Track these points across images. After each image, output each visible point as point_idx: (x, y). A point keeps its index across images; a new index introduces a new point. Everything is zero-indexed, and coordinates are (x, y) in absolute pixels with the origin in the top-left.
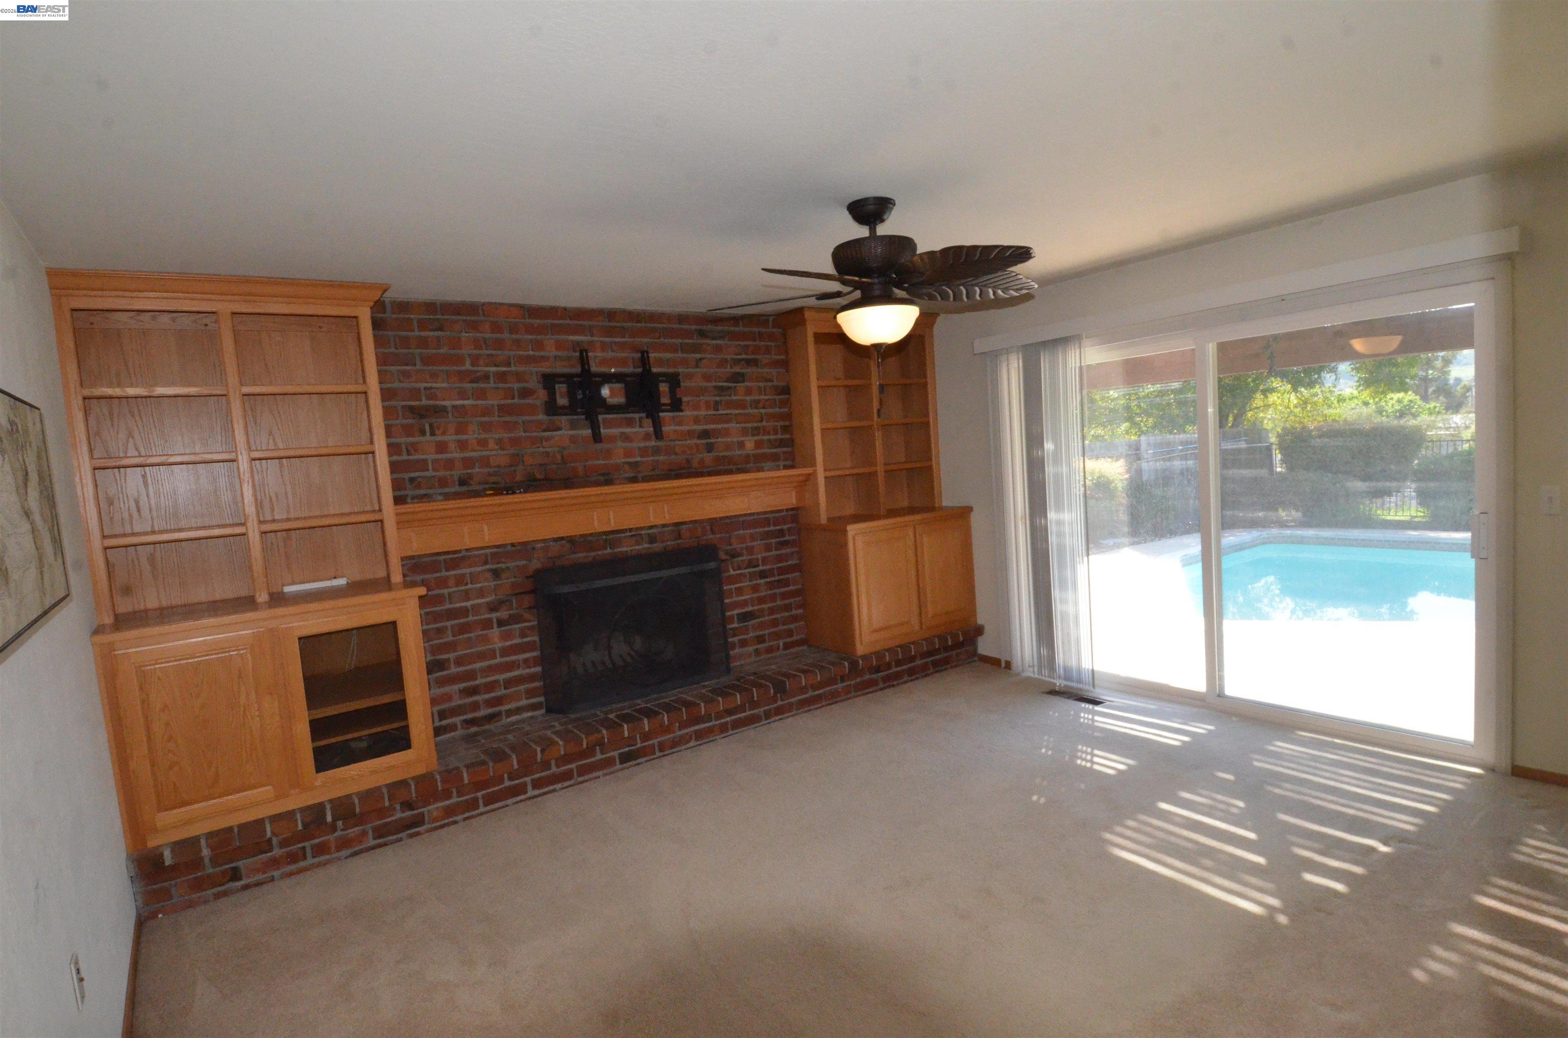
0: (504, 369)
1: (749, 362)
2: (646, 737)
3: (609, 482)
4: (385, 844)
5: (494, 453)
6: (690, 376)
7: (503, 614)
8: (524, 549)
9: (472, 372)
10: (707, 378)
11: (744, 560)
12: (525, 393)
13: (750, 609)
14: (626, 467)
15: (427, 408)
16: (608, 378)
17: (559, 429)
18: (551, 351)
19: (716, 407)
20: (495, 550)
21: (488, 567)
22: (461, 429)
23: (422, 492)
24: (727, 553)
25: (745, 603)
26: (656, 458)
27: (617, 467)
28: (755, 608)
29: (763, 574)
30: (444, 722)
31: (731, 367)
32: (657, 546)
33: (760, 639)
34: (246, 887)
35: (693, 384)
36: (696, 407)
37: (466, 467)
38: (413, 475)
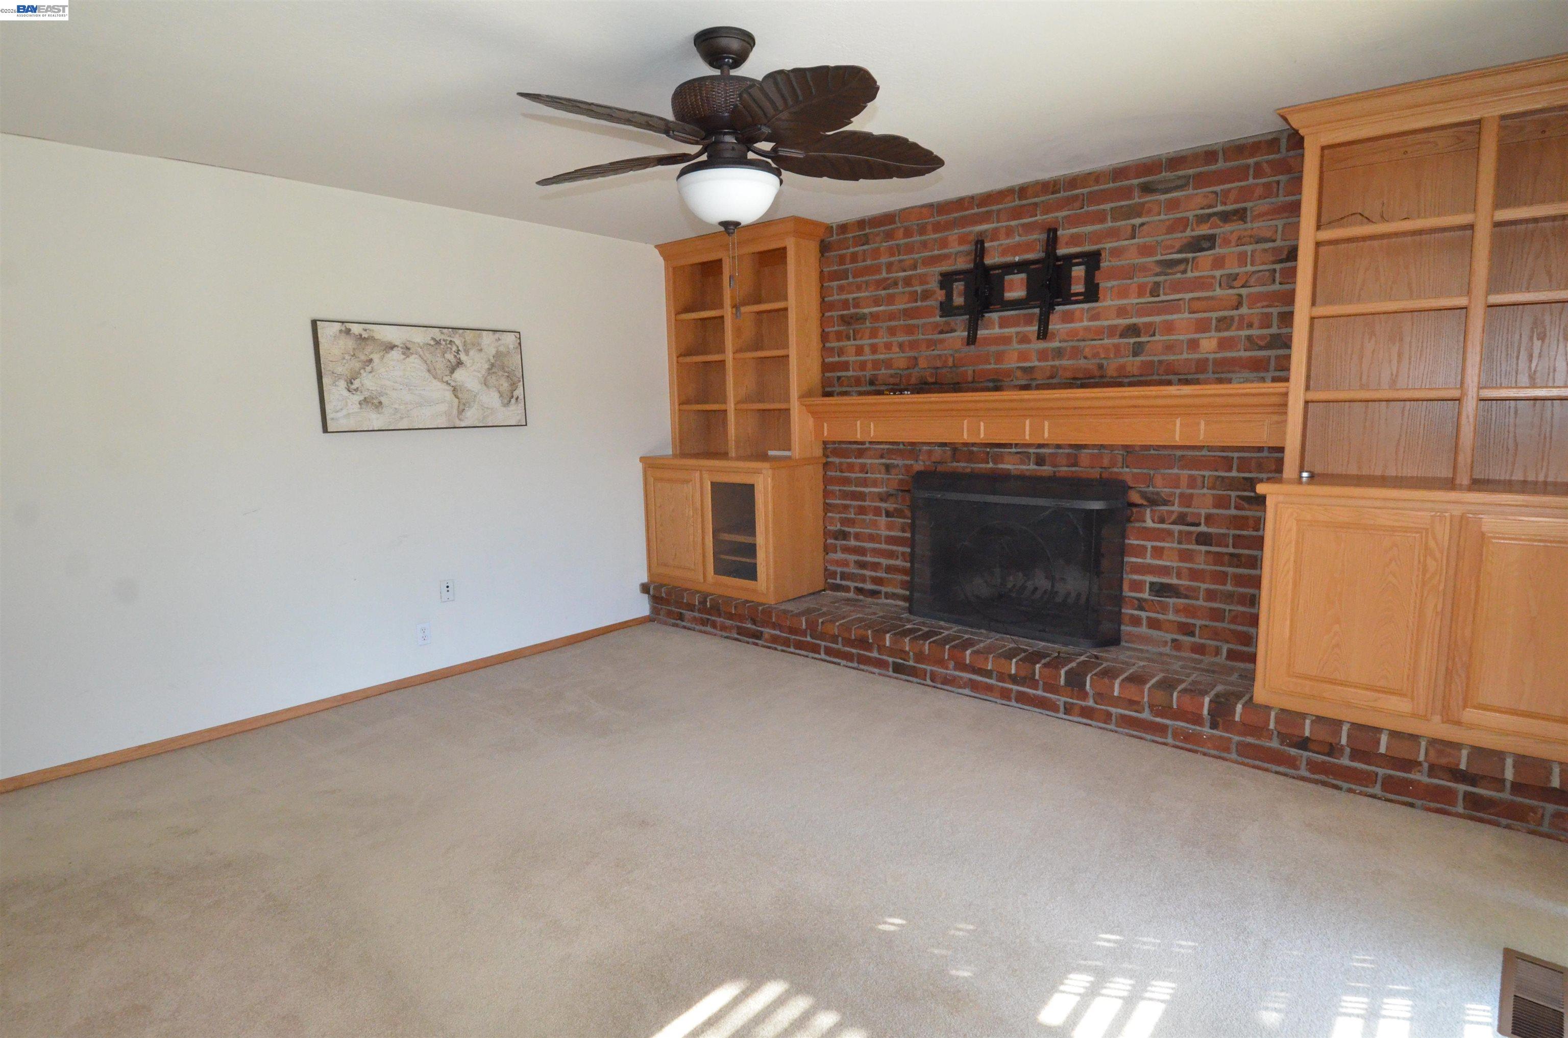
0: (910, 273)
1: (1226, 217)
2: (920, 657)
3: (997, 389)
4: (740, 641)
5: (897, 355)
6: (1117, 253)
7: (889, 506)
8: (912, 449)
9: (888, 279)
10: (1146, 250)
11: (1173, 512)
12: (926, 295)
13: (1174, 581)
14: (1019, 373)
15: (851, 317)
16: (1010, 268)
17: (953, 331)
18: (955, 248)
19: (1155, 292)
20: (891, 447)
21: (884, 461)
22: (874, 334)
23: (844, 389)
24: (1144, 495)
25: (1165, 571)
26: (1057, 363)
27: (1009, 373)
28: (1180, 582)
29: (1203, 539)
30: (844, 583)
31: (1193, 230)
32: (1046, 470)
33: (1187, 630)
34: (684, 627)
35: (1123, 263)
36: (1123, 293)
37: (874, 369)
38: (839, 374)
